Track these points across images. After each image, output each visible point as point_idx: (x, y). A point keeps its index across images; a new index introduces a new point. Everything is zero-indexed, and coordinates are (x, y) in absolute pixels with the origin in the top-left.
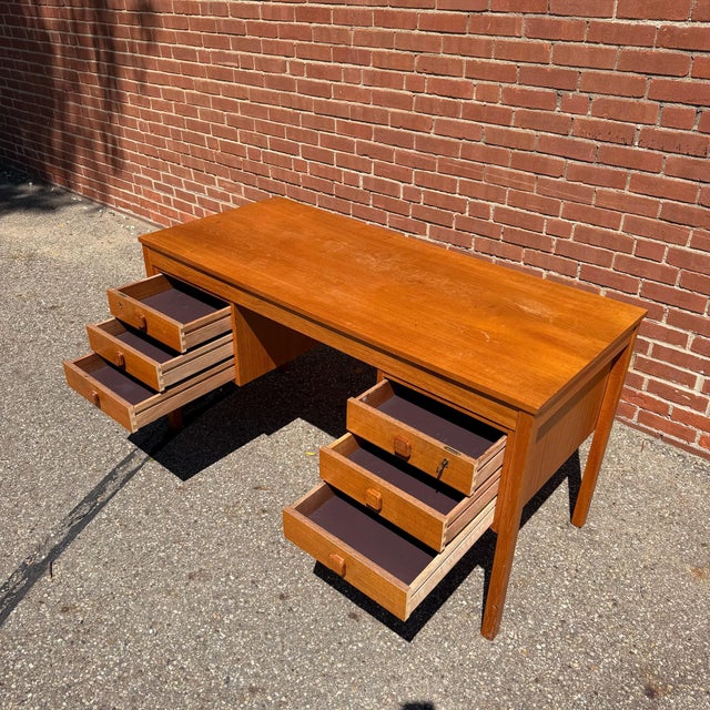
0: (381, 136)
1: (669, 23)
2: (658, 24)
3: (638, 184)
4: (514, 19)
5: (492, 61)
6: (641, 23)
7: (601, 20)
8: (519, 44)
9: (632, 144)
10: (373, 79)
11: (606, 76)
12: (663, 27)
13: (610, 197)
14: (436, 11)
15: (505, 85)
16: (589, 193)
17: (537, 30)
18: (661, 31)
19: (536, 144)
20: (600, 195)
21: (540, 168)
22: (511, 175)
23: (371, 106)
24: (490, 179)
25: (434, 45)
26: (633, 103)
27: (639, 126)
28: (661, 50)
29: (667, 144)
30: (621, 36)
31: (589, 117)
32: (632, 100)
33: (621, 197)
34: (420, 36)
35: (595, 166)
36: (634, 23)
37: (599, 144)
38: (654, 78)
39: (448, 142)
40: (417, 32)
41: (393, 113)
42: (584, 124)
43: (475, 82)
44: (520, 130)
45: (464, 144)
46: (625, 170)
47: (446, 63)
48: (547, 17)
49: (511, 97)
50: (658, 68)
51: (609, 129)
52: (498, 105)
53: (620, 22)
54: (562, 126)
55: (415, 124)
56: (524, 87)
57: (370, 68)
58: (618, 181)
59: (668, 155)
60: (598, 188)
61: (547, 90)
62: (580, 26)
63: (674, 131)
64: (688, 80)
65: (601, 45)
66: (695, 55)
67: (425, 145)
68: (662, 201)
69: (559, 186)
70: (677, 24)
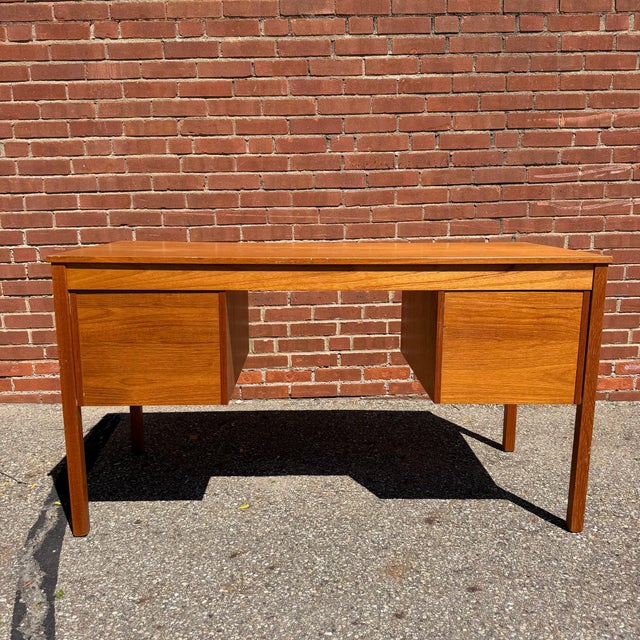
0: (141, 202)
1: (405, 76)
2: (398, 77)
3: (403, 196)
4: (279, 81)
5: (262, 117)
6: (385, 77)
7: (354, 77)
8: (287, 101)
9: (394, 168)
10: (127, 148)
11: (365, 119)
12: (401, 80)
13: (384, 212)
14: (197, 80)
15: (277, 137)
16: (366, 213)
17: (301, 89)
18: (401, 83)
19: (314, 183)
20: (375, 213)
21: (320, 202)
22: (294, 213)
23: (127, 175)
24: (275, 220)
25: (199, 110)
26: (389, 137)
27: (397, 153)
28: (403, 95)
29: (419, 162)
30: (370, 88)
31: (356, 152)
32: (388, 134)
33: (393, 211)
34: (181, 102)
35: (367, 190)
36: (380, 78)
37: (367, 172)
38: (401, 115)
39: (225, 195)
40: (177, 99)
41: (156, 178)
42: (352, 159)
43: (246, 137)
44: (298, 173)
45: (243, 195)
46: (392, 189)
47: (214, 124)
48: (308, 78)
49: (285, 147)
50: (404, 108)
51: (373, 159)
52: (273, 155)
53: (369, 77)
54: (334, 164)
55: (184, 184)
56: (295, 136)
57: (123, 137)
58: (387, 199)
59: (421, 171)
60: (373, 208)
61: (317, 136)
62: (338, 83)
63: (422, 152)
64: (425, 114)
65: (357, 96)
66: (428, 96)
67: (198, 202)
68: (424, 206)
69: (340, 213)
70: (411, 76)
